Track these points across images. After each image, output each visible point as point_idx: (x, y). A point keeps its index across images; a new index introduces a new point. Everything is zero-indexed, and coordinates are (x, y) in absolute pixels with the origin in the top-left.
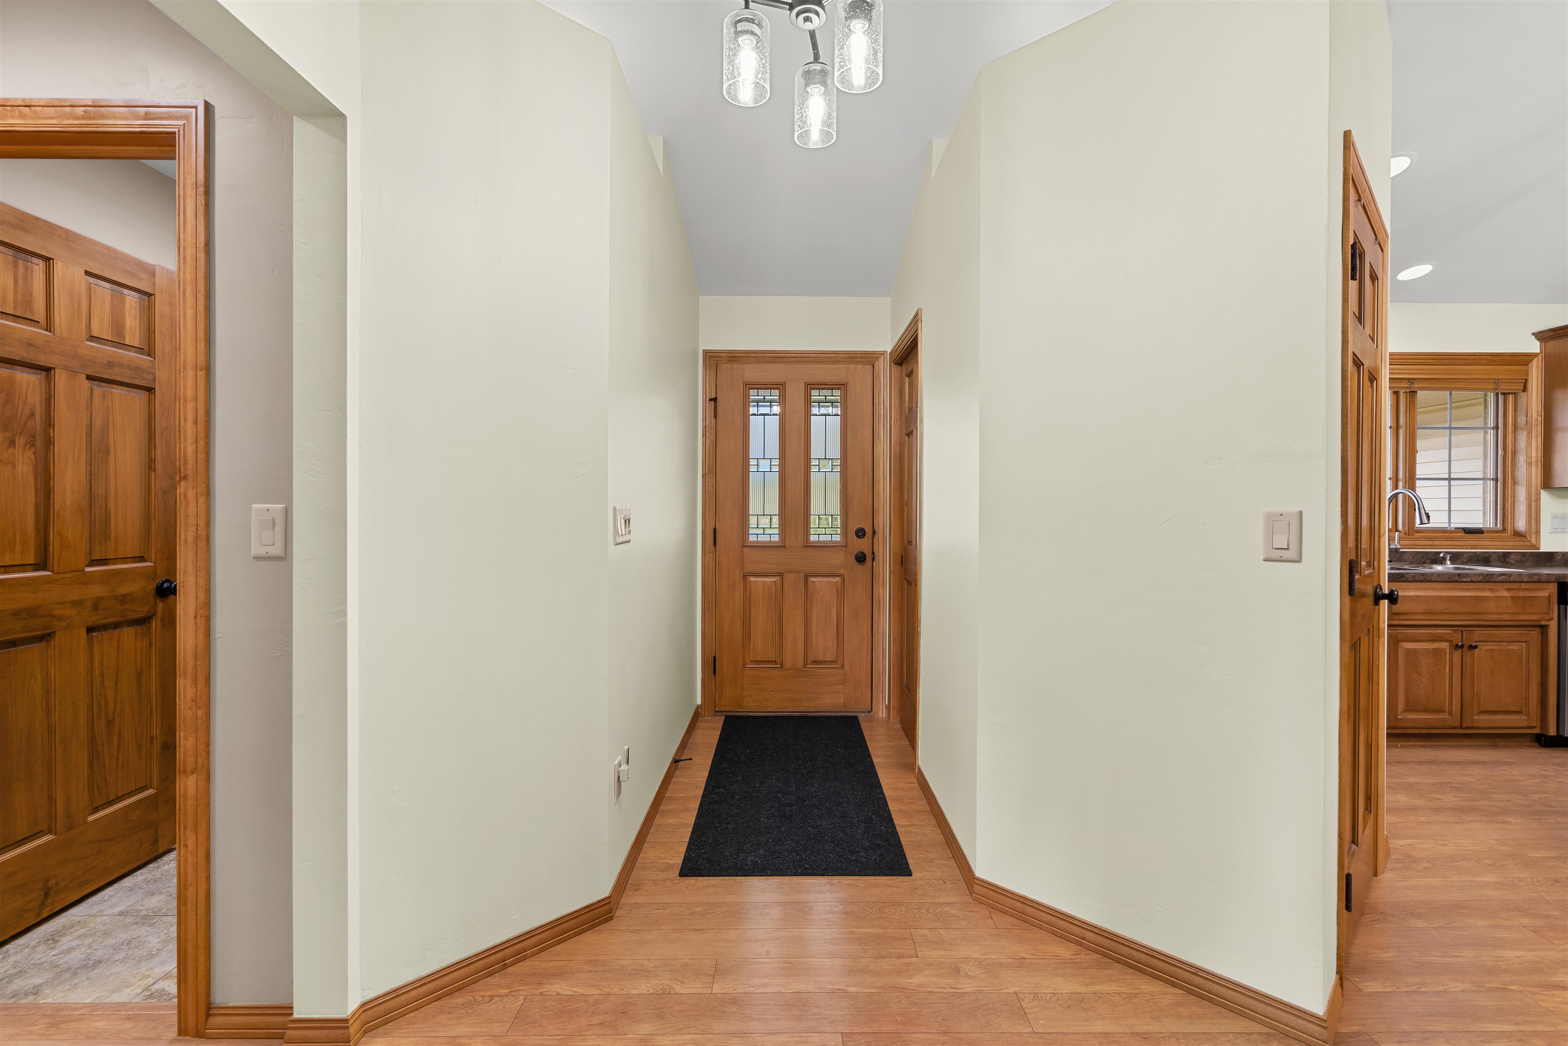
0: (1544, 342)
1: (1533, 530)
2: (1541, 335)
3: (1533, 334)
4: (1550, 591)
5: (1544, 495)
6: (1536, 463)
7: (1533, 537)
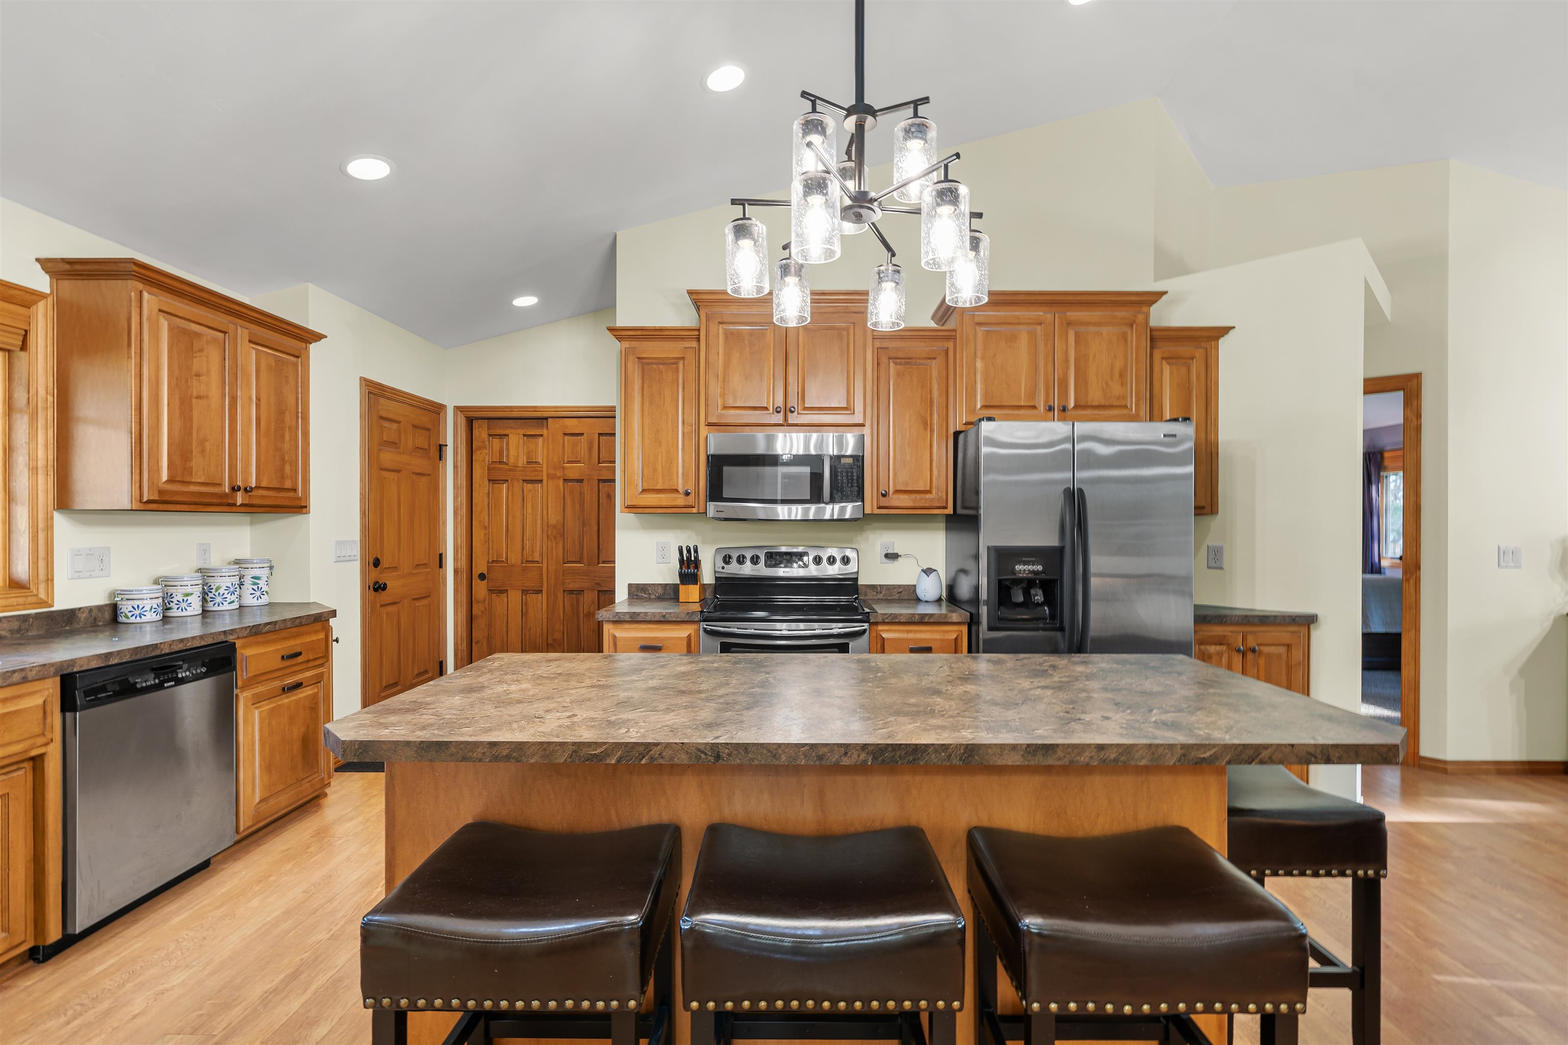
0: (57, 280)
1: (42, 577)
2: (50, 265)
3: (38, 260)
4: (46, 693)
5: (60, 520)
6: (44, 469)
7: (42, 587)
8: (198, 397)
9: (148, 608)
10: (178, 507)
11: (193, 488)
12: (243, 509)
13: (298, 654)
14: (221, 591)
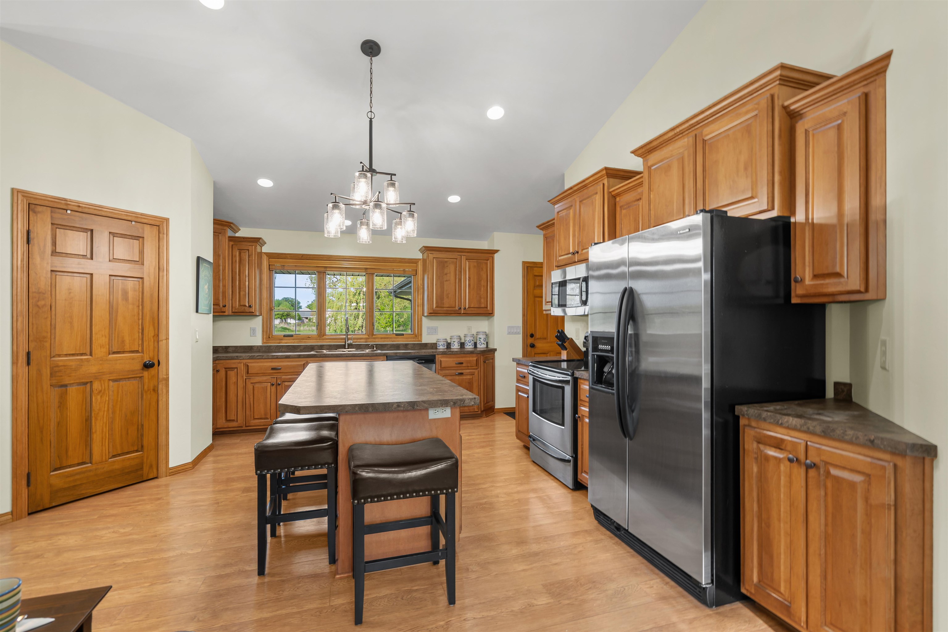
1: (420, 334)
5: (424, 319)
7: (420, 337)
8: (446, 281)
9: (440, 344)
10: (441, 315)
11: (445, 309)
12: (463, 315)
13: (462, 363)
14: (467, 342)
